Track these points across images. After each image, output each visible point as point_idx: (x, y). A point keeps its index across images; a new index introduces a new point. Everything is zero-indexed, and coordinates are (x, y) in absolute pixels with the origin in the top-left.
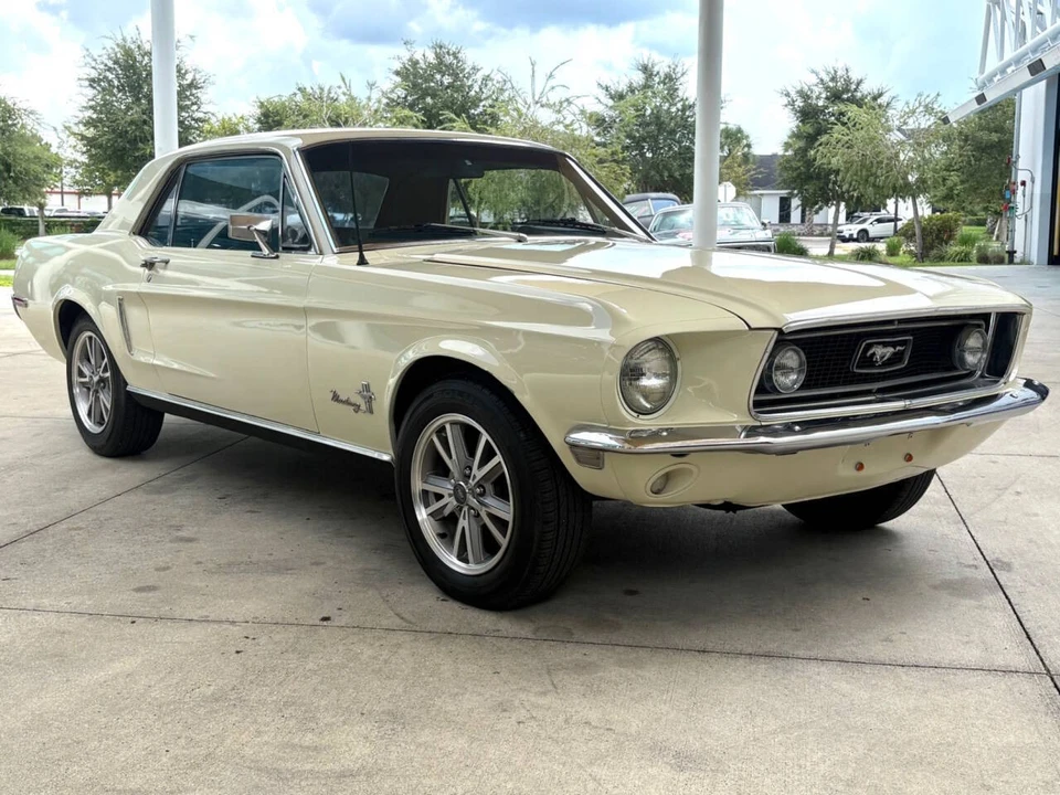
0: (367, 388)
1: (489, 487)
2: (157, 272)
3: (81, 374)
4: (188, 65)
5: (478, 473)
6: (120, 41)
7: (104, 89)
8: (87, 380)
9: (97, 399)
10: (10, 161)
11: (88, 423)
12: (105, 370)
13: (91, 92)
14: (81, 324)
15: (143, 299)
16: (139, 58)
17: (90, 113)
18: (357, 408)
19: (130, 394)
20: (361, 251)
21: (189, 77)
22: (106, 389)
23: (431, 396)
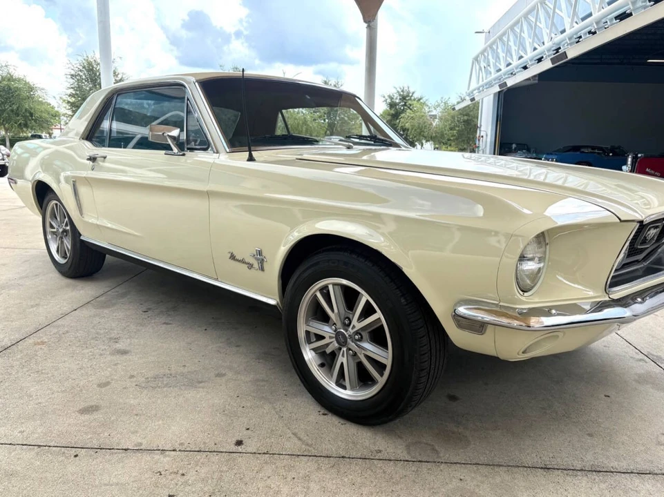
0: (260, 253)
1: (365, 335)
2: (99, 164)
3: (52, 226)
4: (119, 71)
5: (357, 325)
6: (86, 58)
7: (78, 80)
8: (55, 230)
9: (62, 242)
10: (32, 111)
11: (57, 257)
12: (66, 225)
13: (72, 81)
14: (50, 196)
15: (88, 181)
16: (95, 66)
17: (72, 91)
18: (250, 266)
19: (83, 241)
20: (250, 151)
21: (120, 76)
22: (68, 237)
23: (317, 264)
